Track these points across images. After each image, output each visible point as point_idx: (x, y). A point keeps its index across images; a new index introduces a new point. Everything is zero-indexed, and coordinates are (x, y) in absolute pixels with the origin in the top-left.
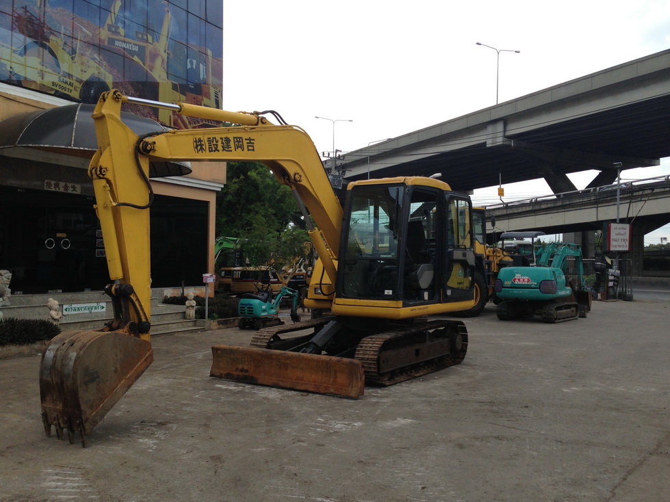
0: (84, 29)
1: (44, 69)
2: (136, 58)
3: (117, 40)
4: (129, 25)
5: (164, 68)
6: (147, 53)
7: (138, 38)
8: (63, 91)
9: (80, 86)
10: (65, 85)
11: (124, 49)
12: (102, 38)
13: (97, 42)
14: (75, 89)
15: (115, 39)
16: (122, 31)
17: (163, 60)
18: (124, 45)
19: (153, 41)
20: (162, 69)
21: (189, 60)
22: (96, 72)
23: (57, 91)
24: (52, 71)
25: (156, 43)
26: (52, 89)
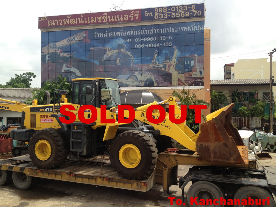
0: (145, 67)
1: (134, 81)
2: (163, 69)
3: (156, 66)
4: (160, 60)
5: (174, 68)
6: (167, 66)
7: (164, 62)
8: (139, 85)
9: (143, 82)
10: (139, 84)
11: (158, 68)
12: (151, 67)
13: (149, 69)
14: (142, 84)
15: (155, 66)
16: (157, 63)
17: (174, 66)
18: (158, 66)
19: (169, 61)
20: (174, 69)
21: (185, 62)
22: (149, 77)
23: (137, 86)
24: (135, 81)
25: (171, 61)
26: (136, 86)
